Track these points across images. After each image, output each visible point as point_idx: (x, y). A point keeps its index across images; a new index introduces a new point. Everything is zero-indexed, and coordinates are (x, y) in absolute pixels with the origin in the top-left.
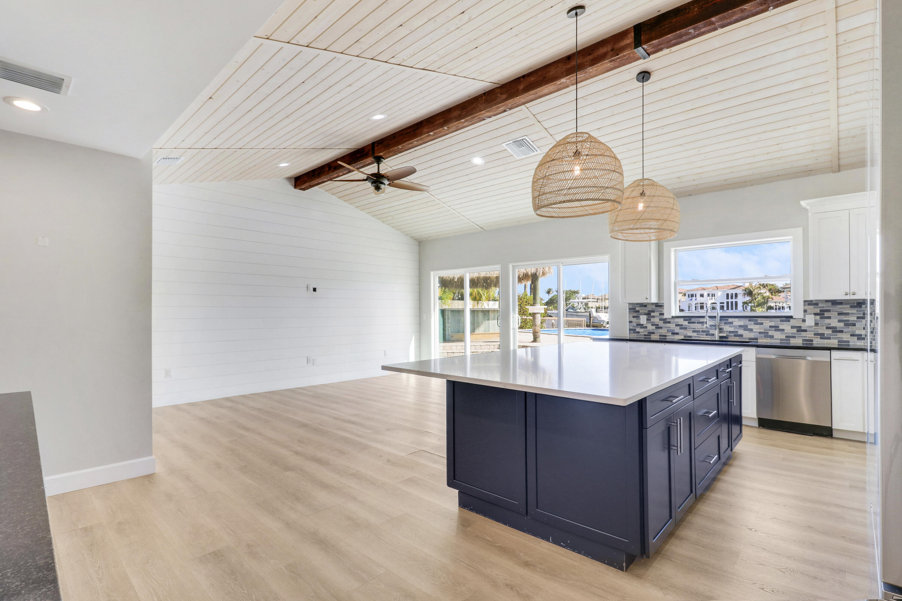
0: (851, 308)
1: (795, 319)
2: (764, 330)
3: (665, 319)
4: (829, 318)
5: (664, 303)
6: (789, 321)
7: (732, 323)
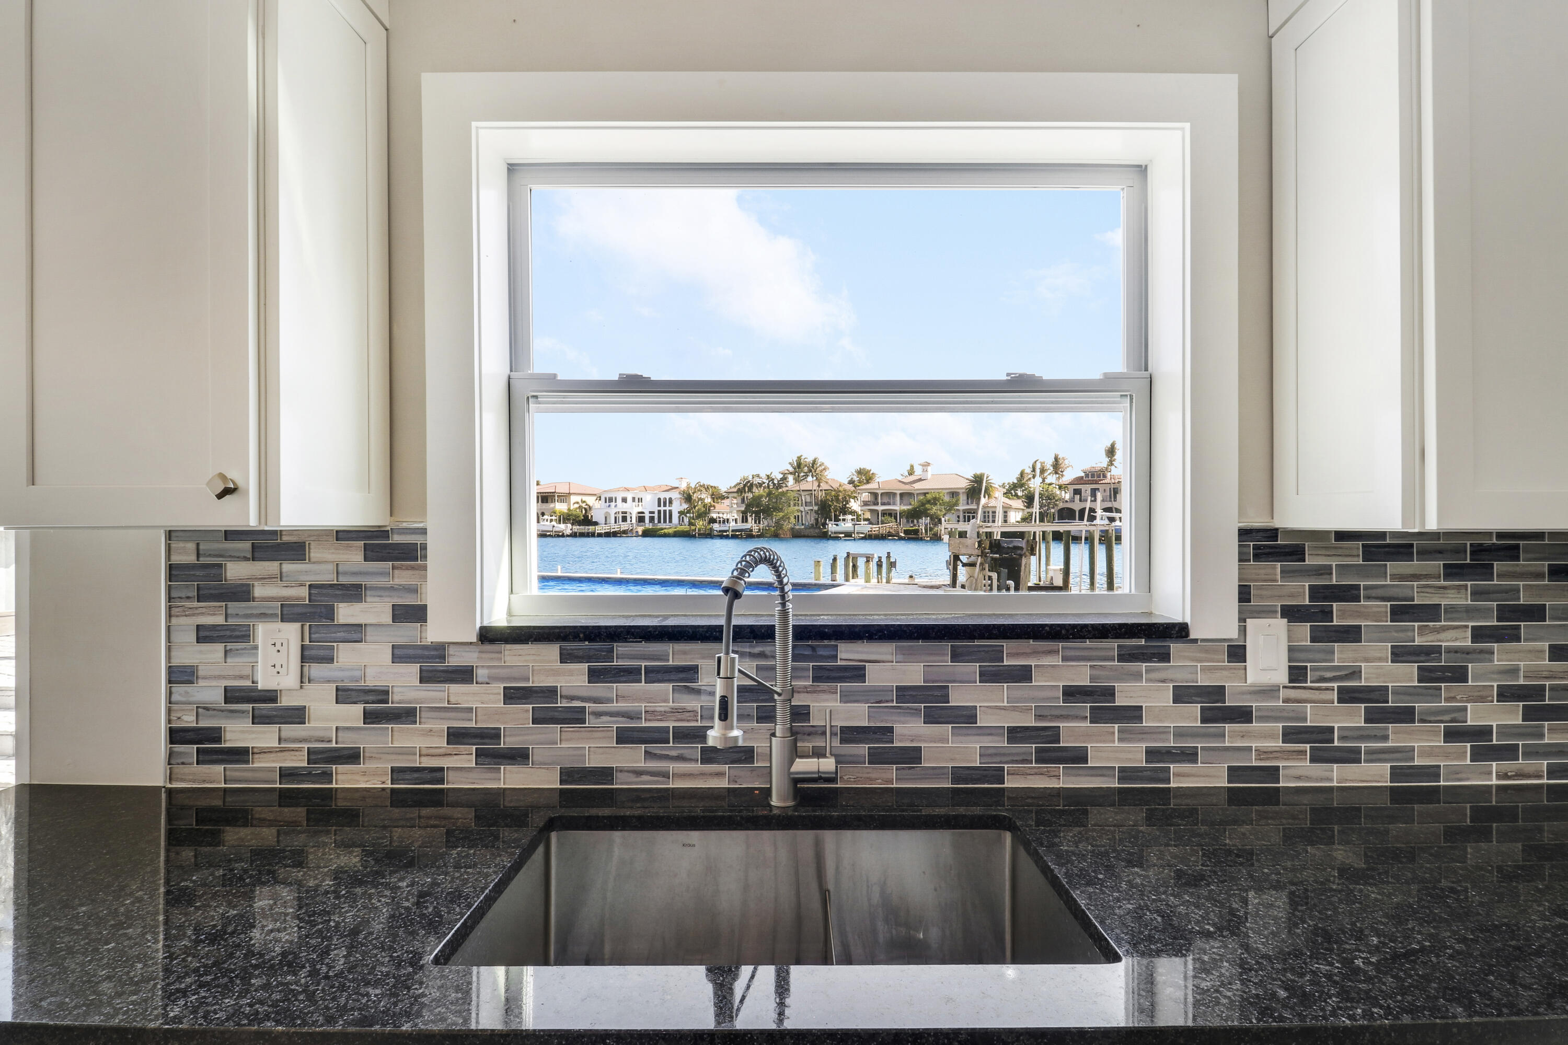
0: (1447, 576)
1: (1195, 641)
2: (1039, 717)
3: (440, 650)
4: (1351, 634)
5: (424, 531)
6: (1165, 657)
7: (857, 673)
